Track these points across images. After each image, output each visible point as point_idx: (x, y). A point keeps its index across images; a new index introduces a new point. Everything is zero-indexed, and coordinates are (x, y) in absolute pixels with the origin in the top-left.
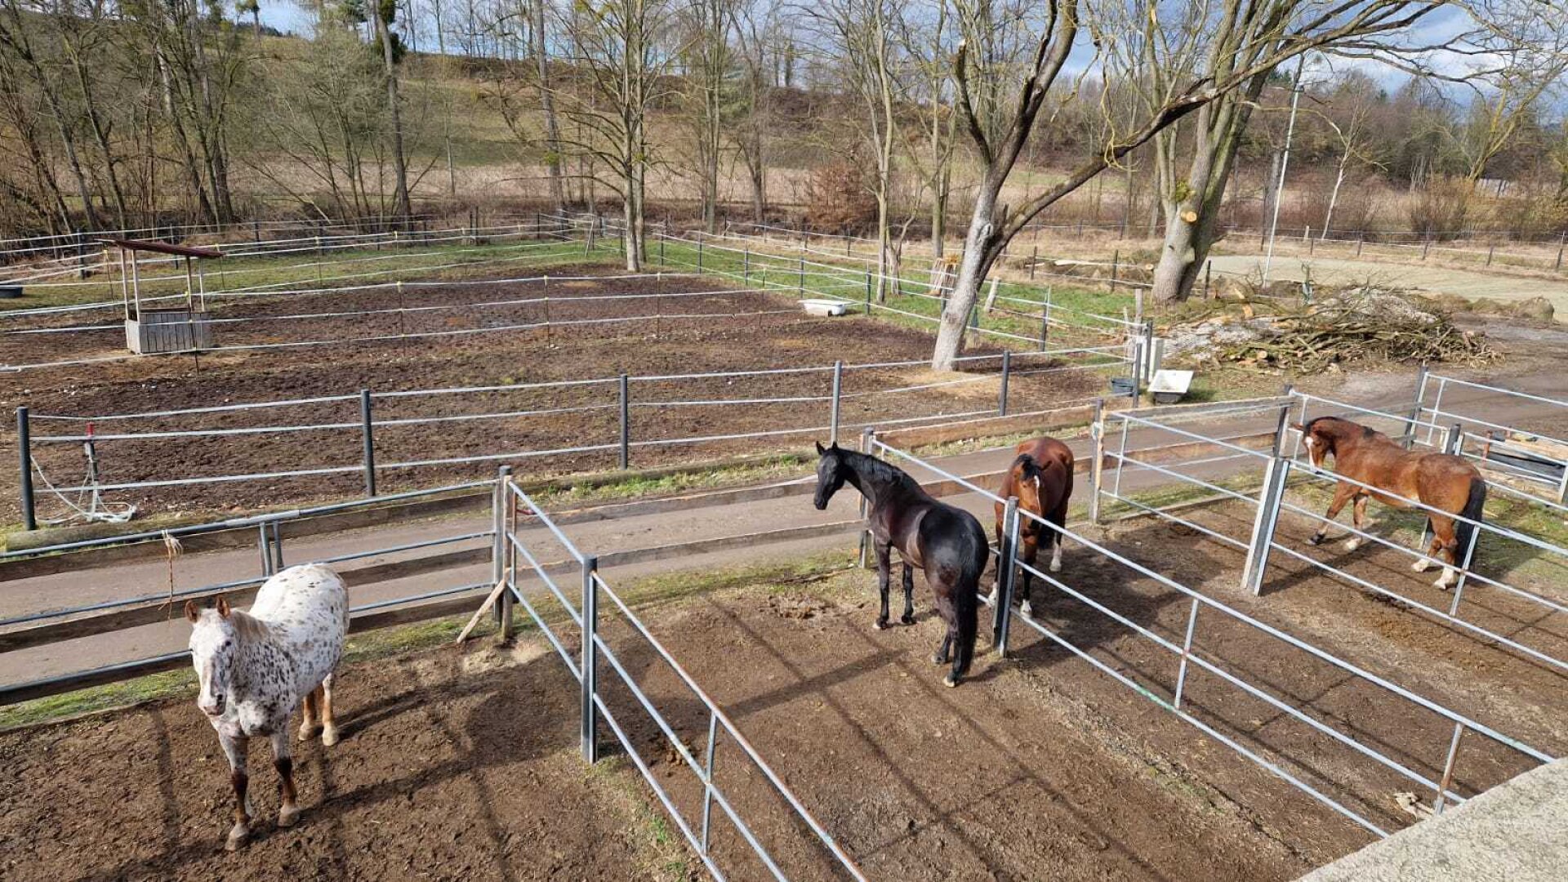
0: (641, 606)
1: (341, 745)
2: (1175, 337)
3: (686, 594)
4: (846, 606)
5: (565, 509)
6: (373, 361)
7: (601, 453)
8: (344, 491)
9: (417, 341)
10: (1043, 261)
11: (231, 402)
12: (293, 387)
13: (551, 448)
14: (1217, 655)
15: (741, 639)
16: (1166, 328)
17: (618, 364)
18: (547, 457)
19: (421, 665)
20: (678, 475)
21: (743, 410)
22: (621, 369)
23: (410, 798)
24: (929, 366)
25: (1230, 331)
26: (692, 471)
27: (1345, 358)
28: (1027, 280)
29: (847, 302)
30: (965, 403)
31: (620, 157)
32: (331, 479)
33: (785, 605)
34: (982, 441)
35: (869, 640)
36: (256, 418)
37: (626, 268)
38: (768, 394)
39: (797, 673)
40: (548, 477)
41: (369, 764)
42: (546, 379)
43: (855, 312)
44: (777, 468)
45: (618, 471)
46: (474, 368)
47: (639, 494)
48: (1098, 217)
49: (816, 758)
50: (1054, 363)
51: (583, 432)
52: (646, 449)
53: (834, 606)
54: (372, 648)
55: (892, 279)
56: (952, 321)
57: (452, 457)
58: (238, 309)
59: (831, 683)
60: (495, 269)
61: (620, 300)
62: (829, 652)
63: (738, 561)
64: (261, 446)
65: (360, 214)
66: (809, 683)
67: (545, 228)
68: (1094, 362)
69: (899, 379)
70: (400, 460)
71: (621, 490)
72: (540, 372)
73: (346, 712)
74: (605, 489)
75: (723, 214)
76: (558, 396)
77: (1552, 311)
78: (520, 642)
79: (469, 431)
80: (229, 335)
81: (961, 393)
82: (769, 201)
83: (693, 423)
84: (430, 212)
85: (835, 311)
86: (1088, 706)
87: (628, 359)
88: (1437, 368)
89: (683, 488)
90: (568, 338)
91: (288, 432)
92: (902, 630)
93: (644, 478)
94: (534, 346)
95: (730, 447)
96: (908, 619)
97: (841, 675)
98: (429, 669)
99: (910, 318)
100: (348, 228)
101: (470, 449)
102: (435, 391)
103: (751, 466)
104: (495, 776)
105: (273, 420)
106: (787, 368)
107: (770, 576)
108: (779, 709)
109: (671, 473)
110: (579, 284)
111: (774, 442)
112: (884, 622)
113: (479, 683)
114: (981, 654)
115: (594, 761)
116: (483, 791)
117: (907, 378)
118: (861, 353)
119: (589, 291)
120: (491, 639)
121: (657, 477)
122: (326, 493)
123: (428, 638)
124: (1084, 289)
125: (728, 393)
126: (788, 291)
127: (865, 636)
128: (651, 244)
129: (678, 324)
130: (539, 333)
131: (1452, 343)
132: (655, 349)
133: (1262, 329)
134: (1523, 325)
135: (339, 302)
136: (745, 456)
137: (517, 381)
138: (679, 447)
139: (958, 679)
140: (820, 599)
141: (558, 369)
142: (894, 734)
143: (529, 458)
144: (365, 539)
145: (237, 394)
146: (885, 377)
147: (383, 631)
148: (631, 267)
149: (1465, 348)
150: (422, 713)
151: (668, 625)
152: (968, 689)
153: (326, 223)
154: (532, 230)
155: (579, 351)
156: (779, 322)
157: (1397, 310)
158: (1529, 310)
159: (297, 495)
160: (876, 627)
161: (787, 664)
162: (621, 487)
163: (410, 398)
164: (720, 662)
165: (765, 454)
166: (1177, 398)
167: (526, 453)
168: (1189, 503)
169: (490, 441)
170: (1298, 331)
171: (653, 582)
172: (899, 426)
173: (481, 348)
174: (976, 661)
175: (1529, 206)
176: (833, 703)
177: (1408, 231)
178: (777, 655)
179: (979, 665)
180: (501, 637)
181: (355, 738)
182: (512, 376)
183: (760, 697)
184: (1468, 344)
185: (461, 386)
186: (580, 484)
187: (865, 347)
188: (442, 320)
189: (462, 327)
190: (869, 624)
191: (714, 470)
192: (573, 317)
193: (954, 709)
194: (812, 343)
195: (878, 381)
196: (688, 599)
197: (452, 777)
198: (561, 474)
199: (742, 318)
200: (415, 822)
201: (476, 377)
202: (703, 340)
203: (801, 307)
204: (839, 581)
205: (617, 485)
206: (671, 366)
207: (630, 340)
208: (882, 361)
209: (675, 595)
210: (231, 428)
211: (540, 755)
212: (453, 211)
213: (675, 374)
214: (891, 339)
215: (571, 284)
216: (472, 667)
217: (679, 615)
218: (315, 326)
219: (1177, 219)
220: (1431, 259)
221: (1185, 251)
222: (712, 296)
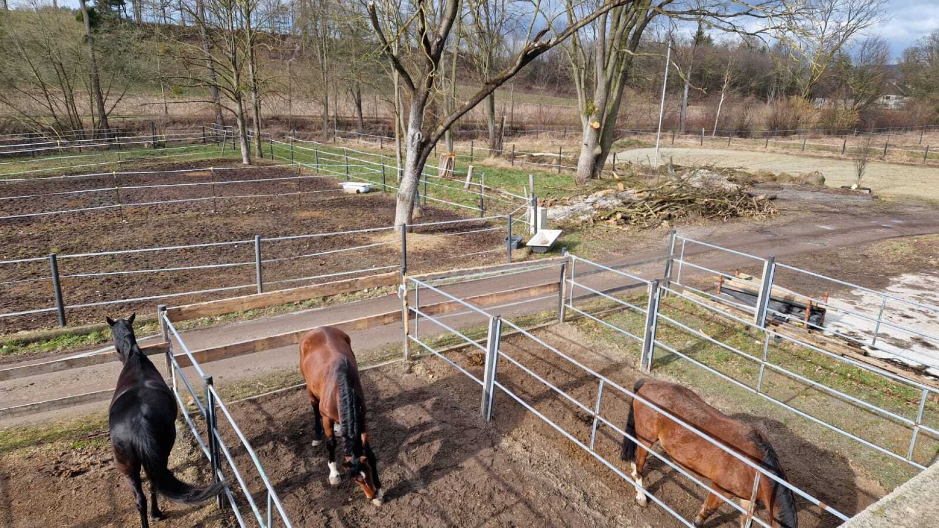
2: (572, 204)
16: (567, 198)
25: (606, 200)
27: (675, 216)
29: (369, 184)
31: (232, 90)
37: (243, 162)
43: (376, 191)
65: (75, 129)
77: (824, 180)
85: (362, 190)
88: (733, 222)
110: (199, 174)
126: (336, 177)
131: (746, 205)
133: (627, 199)
134: (805, 190)
146: (359, 238)
149: (754, 207)
157: (717, 183)
158: (810, 180)
170: (647, 200)
175: (835, 112)
184: (755, 204)
186: (10, 343)
198: (7, 332)
203: (342, 187)
215: (192, 174)
219: (589, 127)
220: (770, 148)
221: (595, 146)
222: (288, 181)
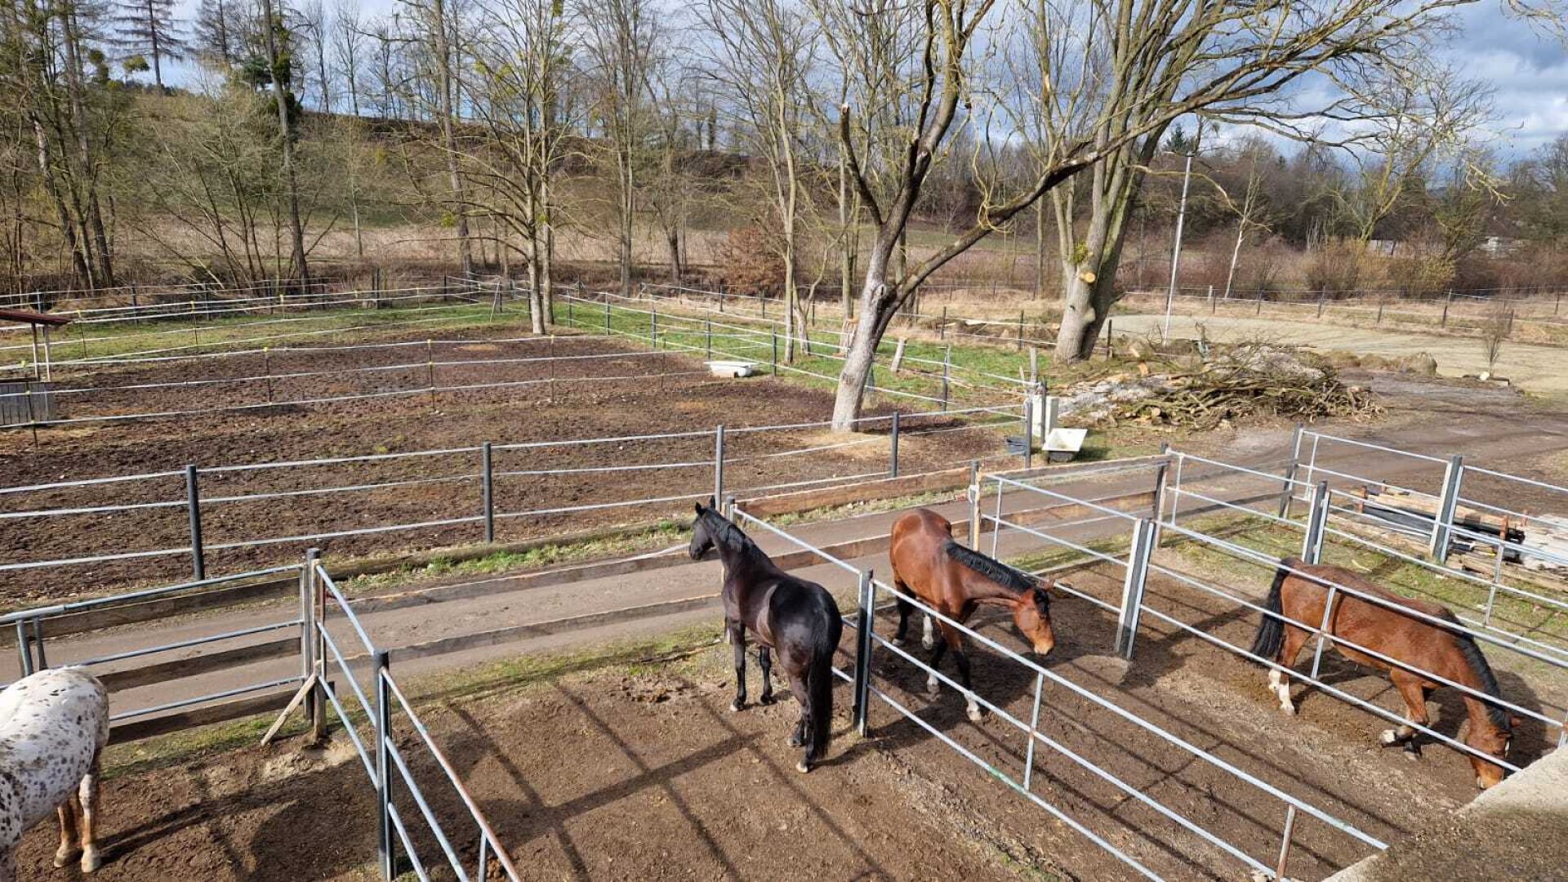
0: (479, 695)
1: (101, 871)
2: (1074, 395)
3: (532, 679)
4: (706, 686)
5: (418, 587)
6: (237, 431)
7: (469, 525)
8: (172, 575)
9: (291, 409)
10: (954, 321)
11: (67, 479)
12: (141, 461)
13: (415, 522)
14: (1085, 725)
15: (585, 727)
16: (1066, 386)
17: (505, 430)
18: (407, 531)
19: (213, 774)
20: (547, 547)
21: (630, 477)
22: (507, 436)
24: (829, 427)
25: (1126, 388)
26: (561, 544)
27: (1236, 414)
28: (938, 340)
29: (753, 364)
30: (861, 465)
32: (159, 561)
33: (639, 687)
34: (873, 504)
35: (724, 723)
36: (90, 497)
37: (531, 330)
38: (660, 460)
39: (641, 764)
40: (406, 553)
42: (424, 448)
43: (762, 374)
44: (655, 537)
45: (483, 545)
46: (348, 436)
47: (501, 569)
48: (1013, 279)
49: (646, 861)
50: (955, 423)
51: (454, 503)
52: (520, 520)
53: (693, 687)
54: (163, 754)
55: (802, 341)
56: (849, 382)
57: (302, 534)
58: (101, 379)
59: (677, 774)
60: (392, 333)
61: (519, 364)
62: (679, 738)
63: (595, 641)
65: (254, 278)
66: (652, 775)
67: (452, 291)
68: (995, 421)
69: (797, 442)
70: (243, 539)
71: (483, 566)
72: (418, 440)
73: (116, 831)
74: (465, 565)
75: (640, 276)
76: (433, 464)
77: (1435, 365)
78: (334, 741)
79: (328, 505)
80: (84, 405)
81: (858, 454)
82: (689, 262)
83: (574, 491)
84: (335, 274)
85: (742, 372)
86: (946, 787)
87: (516, 424)
88: (1324, 423)
89: (552, 561)
90: (458, 404)
91: (123, 511)
92: (761, 710)
93: (510, 551)
95: (610, 516)
96: (768, 698)
97: (687, 764)
98: (222, 777)
99: (815, 379)
100: (242, 292)
101: (322, 525)
102: (298, 463)
103: (627, 536)
105: (110, 498)
106: (685, 431)
107: (629, 655)
108: (614, 807)
109: (540, 546)
110: (479, 348)
111: (657, 510)
112: (741, 703)
113: (277, 792)
114: (840, 734)
115: (392, 878)
117: (806, 440)
118: (765, 415)
119: (489, 355)
120: (300, 740)
121: (525, 551)
122: (151, 577)
123: (231, 740)
124: (993, 348)
125: (617, 458)
126: (697, 353)
127: (720, 719)
128: (561, 306)
129: (577, 388)
130: (426, 398)
131: (1338, 398)
132: (547, 414)
133: (1157, 387)
134: (1408, 380)
135: (214, 369)
136: (622, 525)
137: (391, 450)
138: (555, 517)
139: (811, 765)
140: (678, 679)
141: (438, 436)
142: (736, 829)
143: (387, 532)
144: (185, 628)
145: (76, 469)
146: (783, 439)
147: (182, 733)
148: (537, 329)
149: (1350, 403)
150: (204, 829)
151: (506, 714)
152: (825, 775)
153: (218, 287)
154: (438, 292)
155: (466, 417)
156: (684, 384)
157: (1286, 367)
158: (1413, 365)
159: (115, 581)
160: (733, 708)
162: (483, 562)
163: (269, 470)
164: (557, 755)
165: (644, 523)
166: (1071, 456)
167: (387, 527)
168: (1070, 564)
169: (349, 515)
170: (1191, 388)
171: (500, 666)
172: (791, 489)
173: (361, 415)
174: (834, 743)
175: (1418, 265)
176: (675, 797)
177: (1307, 290)
178: (622, 744)
179: (837, 747)
180: (312, 737)
181: (120, 863)
182: (385, 445)
183: (595, 794)
184: (1351, 397)
185: (329, 457)
186: (438, 561)
187: (768, 408)
188: (324, 386)
189: (344, 393)
190: (726, 705)
191: (587, 540)
192: (465, 382)
193: (804, 797)
194: (712, 405)
195: (776, 444)
196: (532, 686)
198: (419, 549)
199: (645, 380)
201: (347, 447)
202: (600, 403)
203: (707, 368)
204: (701, 659)
205: (480, 560)
206: (561, 431)
207: (521, 404)
208: (783, 423)
209: (520, 680)
210: (59, 508)
211: (333, 873)
212: (359, 274)
213: (566, 438)
214: (795, 401)
215: (471, 348)
216: (273, 773)
217: (520, 704)
218: (182, 395)
219: (1077, 280)
220: (1325, 317)
221: (1085, 310)
222: (618, 358)
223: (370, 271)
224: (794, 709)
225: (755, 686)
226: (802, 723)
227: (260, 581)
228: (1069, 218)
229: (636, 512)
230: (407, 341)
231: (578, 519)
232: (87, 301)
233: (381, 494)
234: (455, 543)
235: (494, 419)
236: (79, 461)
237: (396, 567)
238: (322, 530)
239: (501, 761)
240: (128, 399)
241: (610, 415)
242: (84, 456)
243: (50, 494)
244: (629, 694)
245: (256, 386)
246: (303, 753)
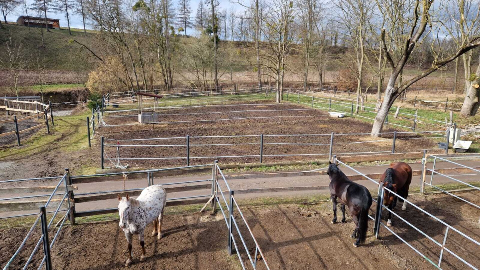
0: (256, 207)
1: (162, 239)
2: (467, 129)
3: (271, 204)
4: (324, 214)
5: (241, 174)
6: (198, 127)
7: (256, 157)
8: (182, 164)
9: (212, 122)
10: (419, 101)
11: (160, 137)
12: (176, 134)
13: (241, 155)
15: (285, 221)
16: (464, 125)
17: (267, 131)
18: (239, 158)
19: (189, 218)
20: (277, 166)
21: (302, 147)
22: (267, 132)
23: (176, 258)
24: (370, 135)
26: (281, 165)
28: (413, 107)
29: (344, 113)
30: (381, 148)
31: (276, 68)
32: (179, 160)
33: (303, 211)
34: (384, 162)
35: (329, 227)
36: (165, 142)
37: (276, 102)
38: (312, 142)
39: (302, 235)
40: (238, 164)
41: (168, 246)
42: (245, 134)
43: (347, 117)
44: (310, 166)
45: (259, 163)
46: (225, 130)
47: (264, 171)
48: (444, 86)
49: (303, 265)
50: (417, 136)
51: (252, 151)
52: (270, 157)
53: (319, 214)
54: (177, 211)
55: (362, 106)
56: (378, 121)
57: (213, 156)
58: (169, 112)
59: (313, 240)
60: (238, 102)
61: (272, 111)
62: (314, 229)
63: (290, 195)
64: (164, 150)
65: (205, 86)
66: (305, 239)
67: (255, 90)
68: (434, 136)
69: (358, 139)
70: (199, 156)
71: (259, 170)
72: (243, 132)
73: (166, 229)
74: (254, 169)
75: (309, 85)
76: (247, 139)
78: (218, 214)
79: (220, 149)
80: (164, 119)
81: (380, 145)
82: (325, 81)
83: (286, 150)
84: (225, 85)
85: (340, 116)
86: (407, 261)
87: (270, 129)
89: (278, 170)
90: (254, 122)
91: (172, 146)
92: (341, 225)
93: (266, 166)
94: (244, 124)
95: (295, 158)
96: (344, 221)
97: (317, 238)
98: (191, 219)
99: (366, 119)
100: (202, 90)
101: (218, 154)
102: (213, 137)
103: (301, 165)
104: (202, 255)
105: (169, 143)
106: (320, 134)
107: (299, 201)
108: (294, 246)
109: (275, 165)
110: (261, 106)
111: (310, 157)
112: (335, 221)
113: (203, 225)
114: (369, 237)
115: (231, 255)
116: (197, 259)
117: (361, 139)
118: (347, 130)
119: (264, 109)
120: (209, 212)
121: (271, 166)
122: (177, 164)
123: (193, 210)
124: (434, 111)
125: (299, 141)
126: (326, 109)
127: (327, 225)
128: (285, 94)
129: (289, 119)
130: (246, 120)
132: (279, 127)
135: (194, 110)
136: (299, 161)
137: (236, 134)
138: (280, 157)
139: (358, 245)
140: (315, 211)
141: (249, 132)
142: (332, 261)
143: (234, 158)
145: (162, 135)
146: (353, 138)
147: (182, 206)
148: (277, 101)
150: (186, 232)
151: (263, 214)
152: (362, 249)
153: (196, 89)
154: (251, 90)
155: (256, 126)
156: (321, 119)
159: (169, 164)
160: (332, 222)
161: (299, 231)
163: (206, 138)
164: (277, 228)
165: (306, 161)
166: (465, 151)
167: (234, 156)
168: (462, 190)
169: (225, 152)
171: (262, 199)
172: (355, 155)
173: (229, 124)
174: (367, 239)
176: (312, 247)
178: (296, 228)
179: (368, 241)
180: (213, 212)
181: (166, 238)
182: (235, 133)
183: (288, 241)
185: (220, 135)
186: (247, 167)
187: (348, 128)
188: (220, 116)
189: (225, 118)
190: (330, 221)
191: (289, 165)
192: (257, 116)
193: (355, 255)
194: (330, 126)
195: (351, 140)
196: (271, 206)
197: (190, 253)
198: (242, 163)
199: (309, 118)
200: (176, 266)
201: (225, 133)
202: (295, 124)
203: (329, 114)
204: (323, 205)
205: (258, 168)
206: (283, 132)
207: (272, 123)
208: (354, 133)
209: (268, 204)
210: (157, 144)
211: (216, 250)
212: (231, 85)
213: (284, 134)
214: (358, 126)
215: (259, 106)
216: (203, 220)
217: (267, 211)
218: (186, 117)
219: (471, 87)
221: (474, 98)
222: (301, 110)
223: (234, 84)
224: (353, 226)
225: (340, 216)
226: (356, 231)
227: (202, 168)
228: (469, 65)
229: (304, 158)
230: (242, 104)
231: (286, 158)
232: (166, 92)
233: (233, 147)
234: (251, 162)
235: (264, 127)
236: (162, 133)
237: (236, 167)
238: (218, 155)
239: (261, 227)
240: (174, 118)
241: (298, 128)
242: (164, 132)
243: (156, 141)
244: (299, 213)
245: (204, 116)
246: (210, 216)
